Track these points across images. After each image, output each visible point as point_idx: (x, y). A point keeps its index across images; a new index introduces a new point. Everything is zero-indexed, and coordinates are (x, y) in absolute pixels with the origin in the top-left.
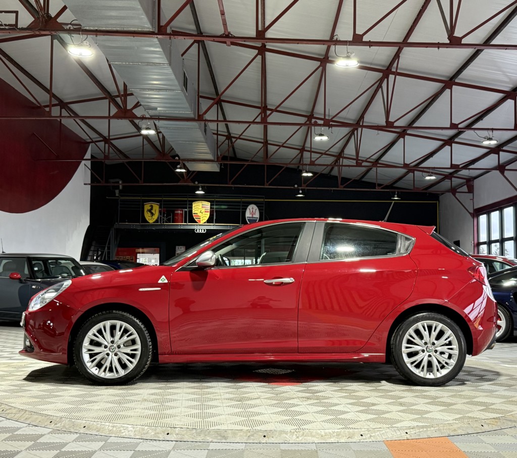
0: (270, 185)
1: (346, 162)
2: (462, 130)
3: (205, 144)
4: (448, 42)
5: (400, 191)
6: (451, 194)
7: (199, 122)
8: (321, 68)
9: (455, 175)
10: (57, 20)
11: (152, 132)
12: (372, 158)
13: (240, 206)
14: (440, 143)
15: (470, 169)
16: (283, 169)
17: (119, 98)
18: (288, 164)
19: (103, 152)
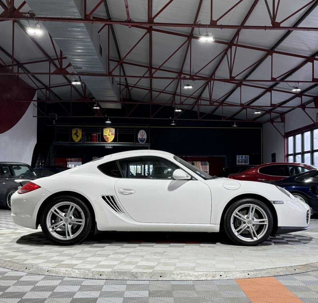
0: (153, 117)
1: (203, 102)
2: (279, 82)
3: (113, 91)
4: (271, 25)
5: (238, 121)
6: (270, 123)
7: (109, 77)
8: (188, 41)
9: (273, 111)
10: (19, 11)
11: (79, 83)
12: (220, 100)
13: (134, 131)
14: (263, 90)
15: (282, 107)
16: (162, 107)
17: (57, 61)
18: (165, 104)
19: (46, 96)
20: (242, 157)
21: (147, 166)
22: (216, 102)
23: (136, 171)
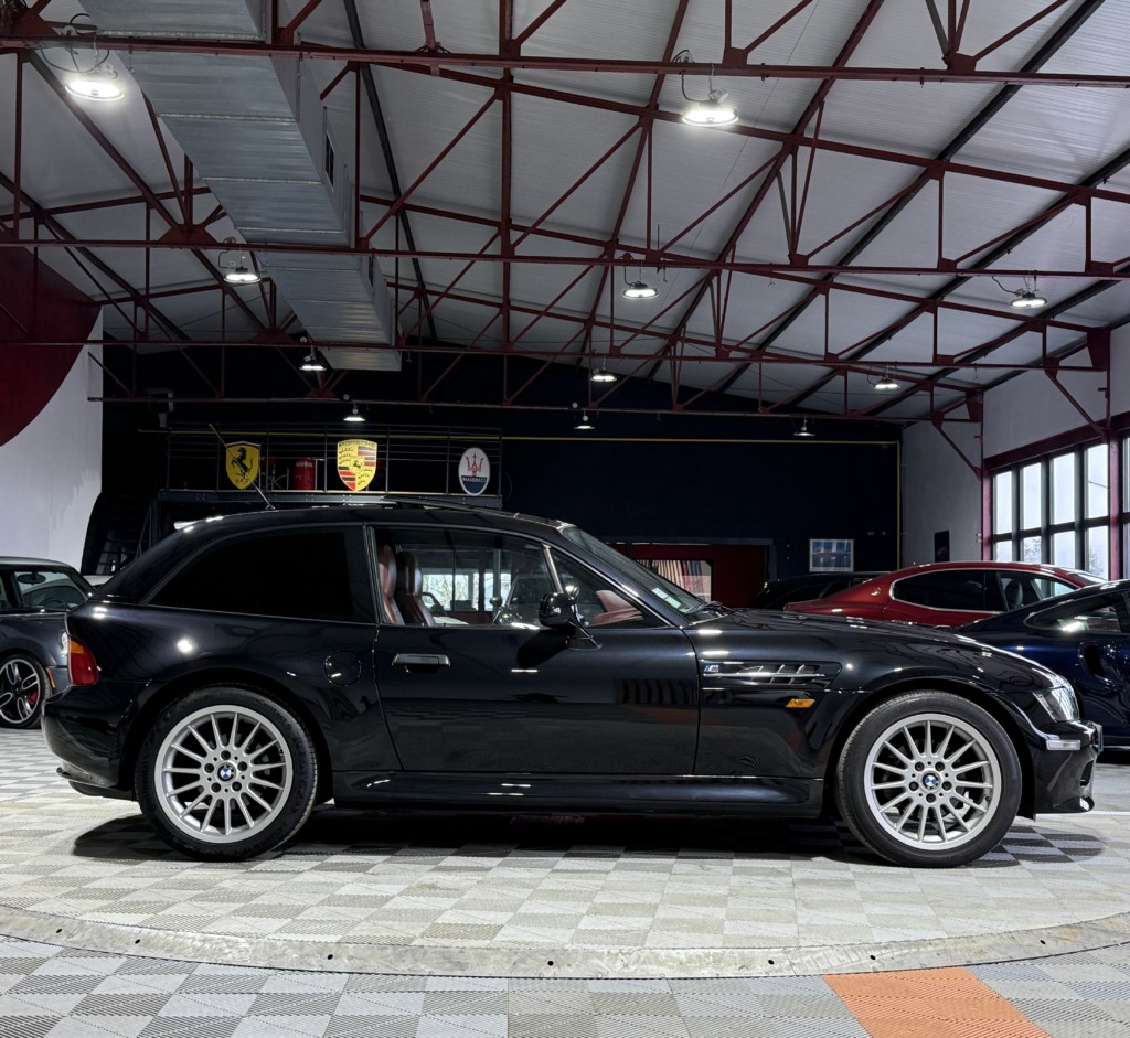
0: (514, 403)
1: (690, 350)
2: (965, 275)
3: (371, 306)
4: (944, 67)
5: (814, 416)
6: (930, 423)
7: (358, 256)
8: (640, 129)
9: (941, 381)
10: (40, 15)
11: (250, 278)
12: (751, 340)
13: (445, 450)
14: (909, 306)
15: (976, 366)
16: (545, 366)
17: (175, 200)
18: (557, 354)
19: (134, 324)
20: (828, 546)
21: (489, 577)
22: (737, 348)
23: (451, 595)
